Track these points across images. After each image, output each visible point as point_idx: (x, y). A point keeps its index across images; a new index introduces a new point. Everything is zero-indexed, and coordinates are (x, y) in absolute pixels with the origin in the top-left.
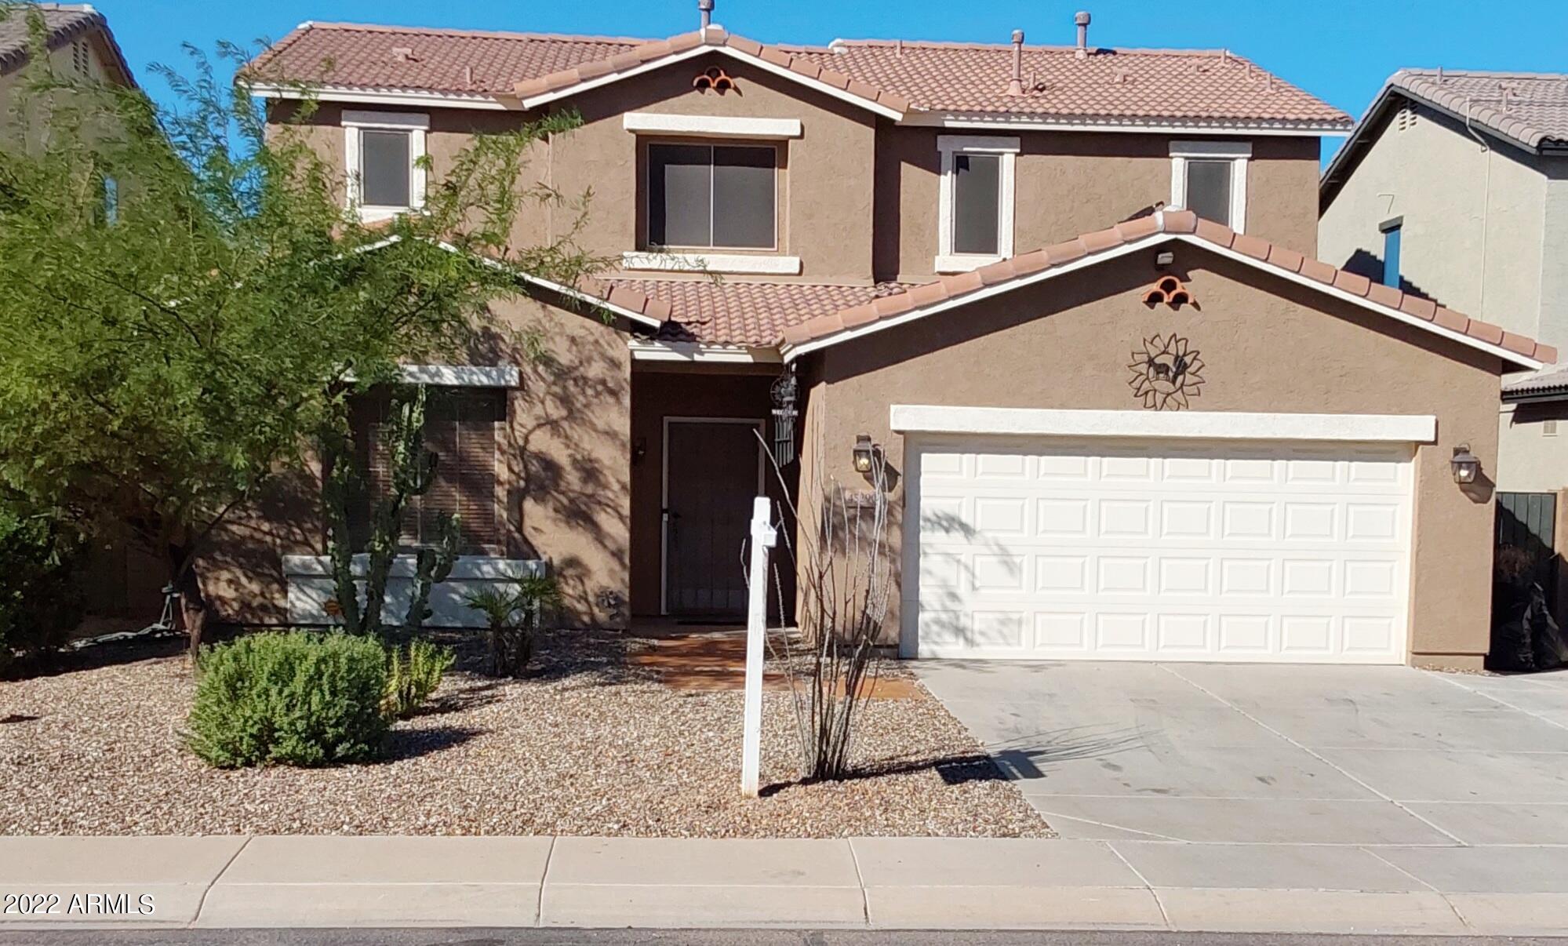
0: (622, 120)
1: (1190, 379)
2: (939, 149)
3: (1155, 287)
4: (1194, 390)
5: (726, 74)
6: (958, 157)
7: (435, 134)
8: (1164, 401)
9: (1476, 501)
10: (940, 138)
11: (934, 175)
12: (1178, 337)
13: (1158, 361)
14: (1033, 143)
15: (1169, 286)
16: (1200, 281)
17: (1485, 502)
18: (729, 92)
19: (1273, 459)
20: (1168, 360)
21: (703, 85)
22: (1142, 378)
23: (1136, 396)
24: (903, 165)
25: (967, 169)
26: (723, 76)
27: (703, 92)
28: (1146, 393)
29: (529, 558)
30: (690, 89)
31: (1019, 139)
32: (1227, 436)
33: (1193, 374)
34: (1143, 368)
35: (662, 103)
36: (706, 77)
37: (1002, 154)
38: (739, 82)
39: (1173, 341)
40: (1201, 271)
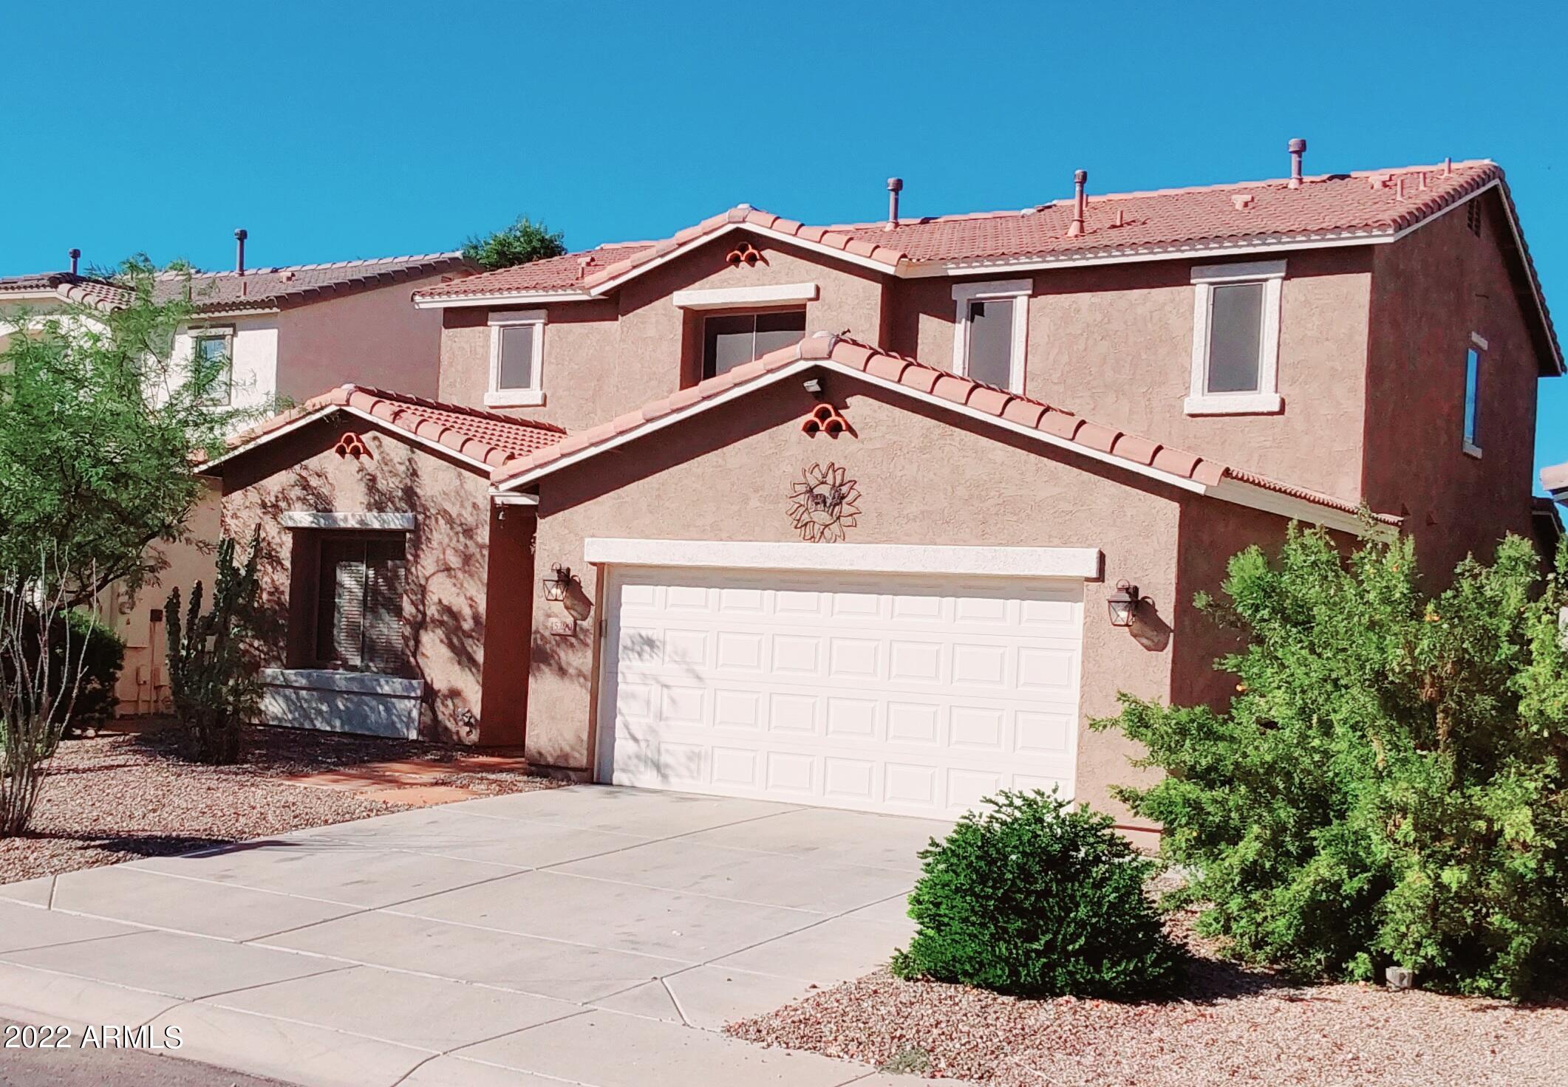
0: (672, 299)
1: (846, 509)
2: (954, 298)
3: (810, 416)
4: (849, 521)
5: (754, 248)
6: (973, 305)
7: (550, 325)
8: (822, 533)
9: (1148, 649)
10: (954, 287)
11: (950, 324)
12: (836, 467)
13: (816, 491)
14: (1045, 282)
15: (823, 415)
16: (858, 408)
17: (1162, 650)
18: (759, 264)
19: (942, 596)
20: (824, 490)
21: (736, 261)
22: (802, 509)
23: (796, 527)
24: (923, 317)
25: (982, 315)
26: (751, 250)
27: (737, 266)
28: (806, 524)
29: (414, 679)
30: (726, 266)
31: (1030, 281)
32: (879, 569)
33: (849, 504)
34: (802, 500)
35: (705, 280)
36: (736, 252)
37: (1015, 297)
38: (767, 253)
39: (831, 471)
40: (859, 397)
